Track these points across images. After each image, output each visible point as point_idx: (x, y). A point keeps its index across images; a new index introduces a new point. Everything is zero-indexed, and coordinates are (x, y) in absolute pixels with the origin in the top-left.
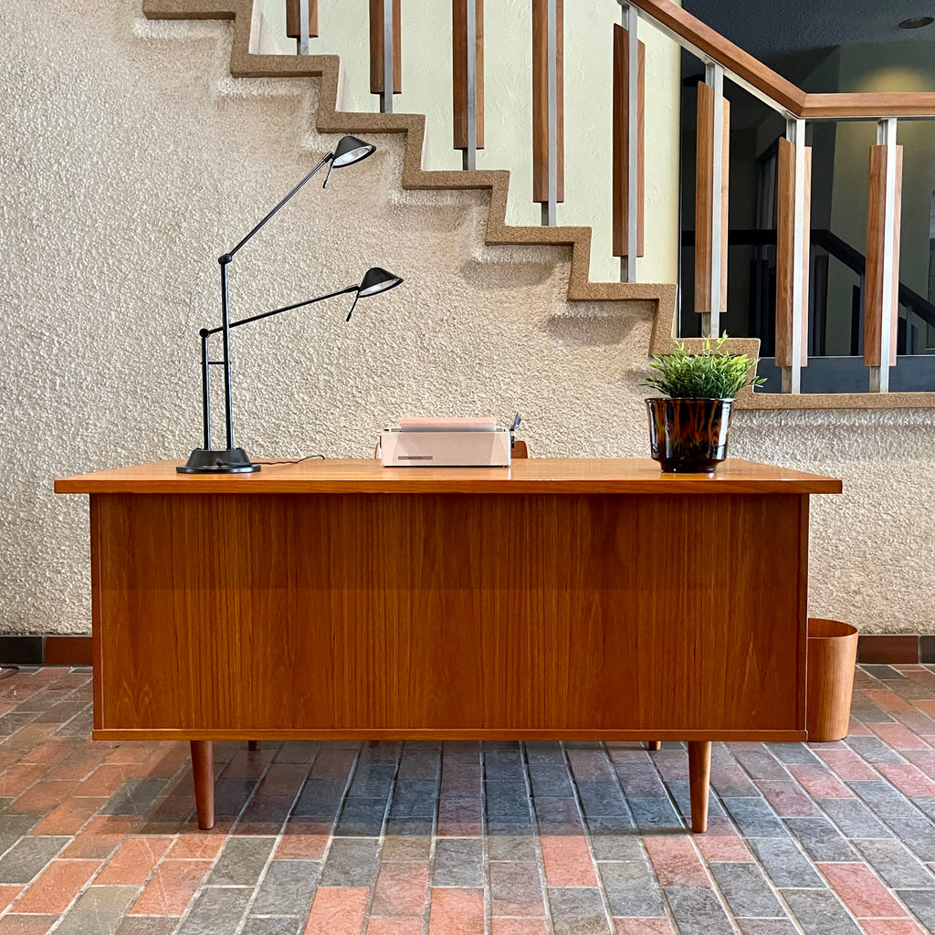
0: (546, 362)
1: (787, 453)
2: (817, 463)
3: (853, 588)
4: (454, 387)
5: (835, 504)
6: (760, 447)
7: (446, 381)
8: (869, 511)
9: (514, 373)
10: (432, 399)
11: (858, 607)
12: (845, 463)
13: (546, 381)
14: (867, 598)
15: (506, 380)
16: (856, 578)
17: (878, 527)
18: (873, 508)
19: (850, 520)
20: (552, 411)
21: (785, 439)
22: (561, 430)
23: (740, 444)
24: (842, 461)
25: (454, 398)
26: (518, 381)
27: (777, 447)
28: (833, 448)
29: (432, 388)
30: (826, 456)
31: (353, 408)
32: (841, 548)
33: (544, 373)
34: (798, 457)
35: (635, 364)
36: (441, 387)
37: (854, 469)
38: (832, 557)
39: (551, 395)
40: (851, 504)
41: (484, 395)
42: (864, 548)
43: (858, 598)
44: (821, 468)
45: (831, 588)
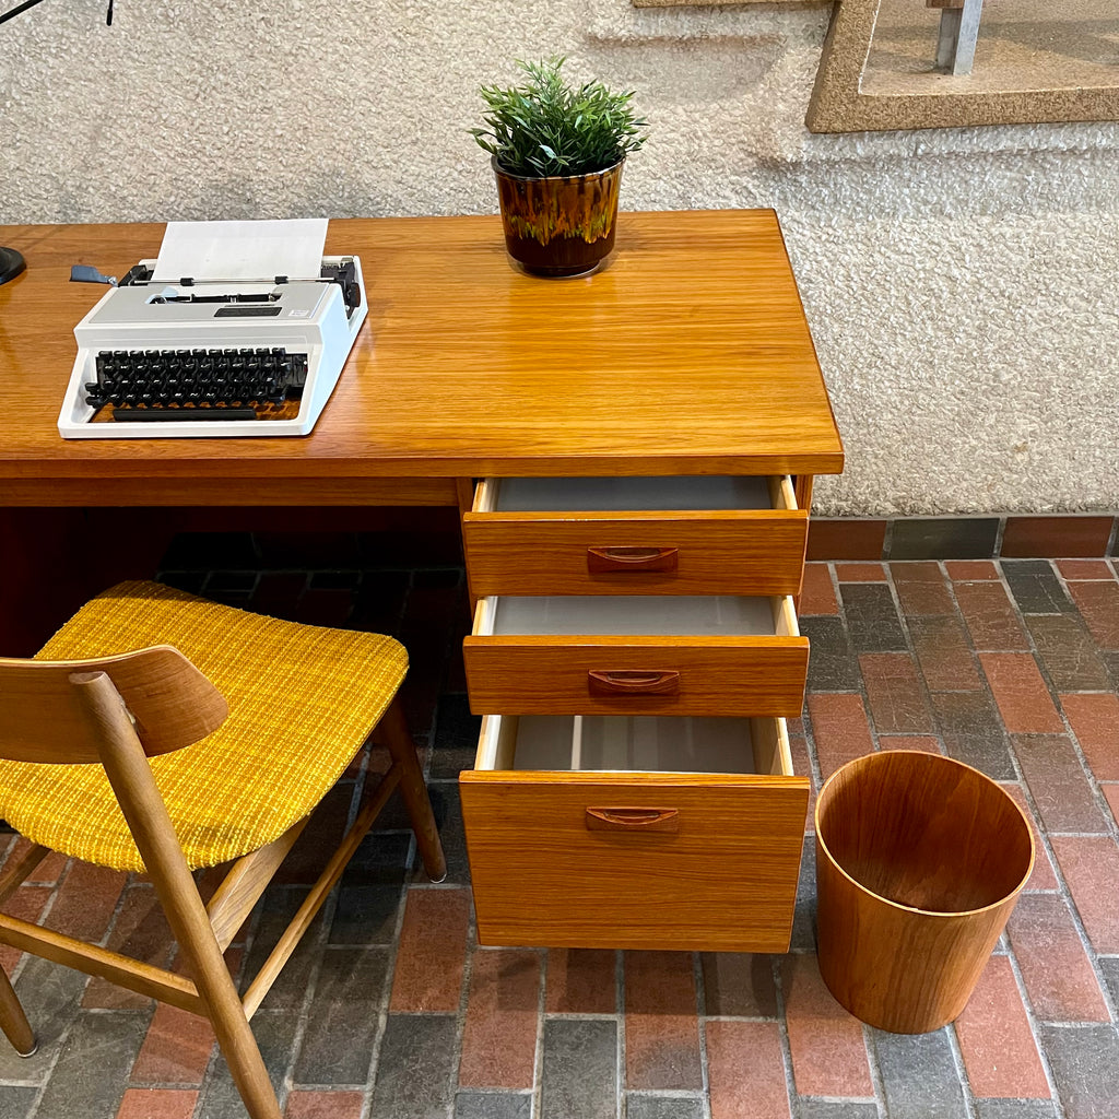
0: (410, 14)
1: (926, 203)
2: (986, 220)
3: (1015, 441)
4: (221, 77)
5: (1009, 298)
6: (869, 192)
7: (200, 62)
8: (1075, 309)
9: (345, 41)
10: (182, 106)
11: (1016, 473)
12: (1044, 217)
13: (415, 59)
14: (1037, 457)
15: (330, 58)
16: (1024, 426)
17: (1086, 338)
18: (1084, 304)
19: (1034, 328)
20: (436, 126)
21: (925, 174)
22: (459, 167)
23: (827, 186)
24: (1040, 214)
25: (226, 101)
26: (357, 58)
27: (906, 191)
28: (1025, 188)
29: (176, 81)
30: (1008, 206)
31: (22, 128)
32: (1005, 377)
33: (410, 40)
34: (949, 209)
35: (601, 22)
36: (194, 76)
37: (1061, 230)
38: (984, 392)
39: (430, 91)
40: (1039, 298)
41: (288, 93)
42: (1049, 374)
43: (1019, 457)
44: (993, 230)
45: (974, 443)
